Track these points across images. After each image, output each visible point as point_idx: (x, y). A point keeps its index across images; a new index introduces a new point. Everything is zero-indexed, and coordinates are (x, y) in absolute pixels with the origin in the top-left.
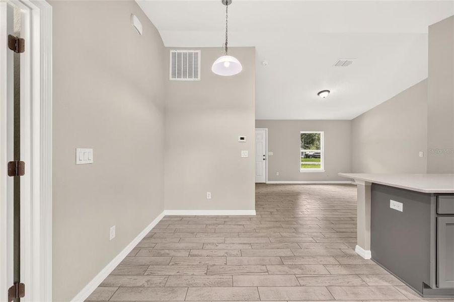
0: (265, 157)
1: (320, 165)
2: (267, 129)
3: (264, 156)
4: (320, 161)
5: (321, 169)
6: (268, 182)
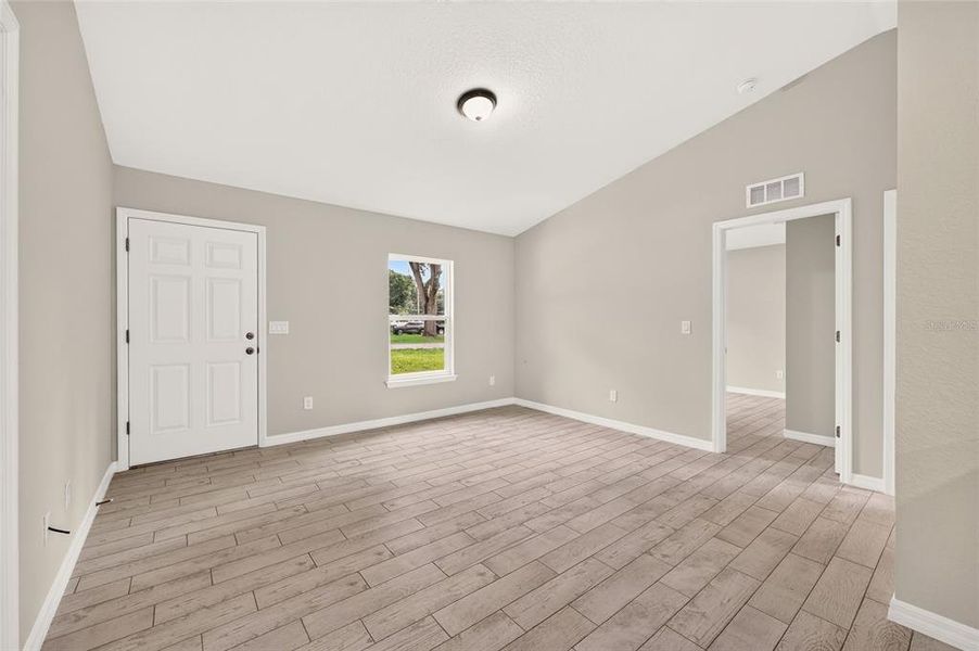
0: (252, 344)
1: (442, 350)
2: (262, 230)
3: (250, 336)
4: (442, 340)
5: (447, 373)
6: (269, 441)
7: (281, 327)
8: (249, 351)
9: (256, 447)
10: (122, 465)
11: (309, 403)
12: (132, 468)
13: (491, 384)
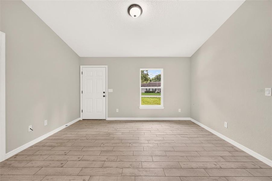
0: (104, 94)
1: (160, 98)
2: (107, 66)
3: (104, 93)
5: (161, 106)
6: (108, 119)
7: (111, 91)
8: (104, 96)
9: (105, 120)
10: (81, 119)
11: (117, 111)
12: (83, 120)
13: (179, 112)
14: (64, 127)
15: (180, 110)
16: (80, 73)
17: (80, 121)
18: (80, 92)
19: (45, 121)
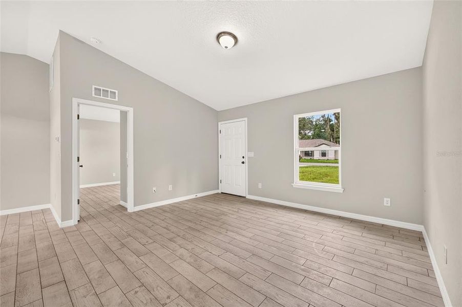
0: (244, 160)
3: (243, 157)
6: (248, 197)
7: (252, 154)
8: (243, 163)
9: (245, 197)
10: (219, 191)
11: (260, 186)
12: (222, 193)
13: (385, 204)
14: (193, 196)
15: (387, 202)
16: (218, 132)
17: (218, 194)
18: (218, 156)
19: (170, 186)
